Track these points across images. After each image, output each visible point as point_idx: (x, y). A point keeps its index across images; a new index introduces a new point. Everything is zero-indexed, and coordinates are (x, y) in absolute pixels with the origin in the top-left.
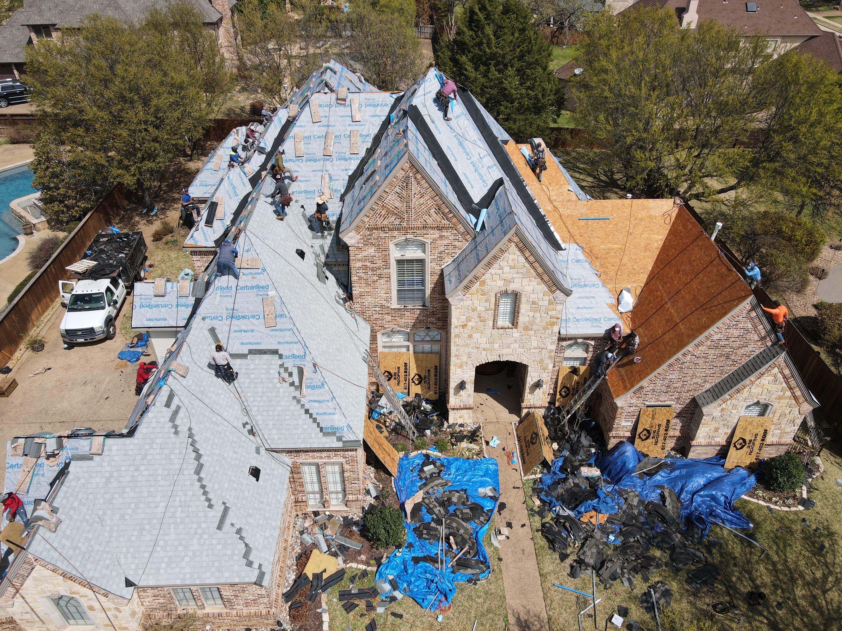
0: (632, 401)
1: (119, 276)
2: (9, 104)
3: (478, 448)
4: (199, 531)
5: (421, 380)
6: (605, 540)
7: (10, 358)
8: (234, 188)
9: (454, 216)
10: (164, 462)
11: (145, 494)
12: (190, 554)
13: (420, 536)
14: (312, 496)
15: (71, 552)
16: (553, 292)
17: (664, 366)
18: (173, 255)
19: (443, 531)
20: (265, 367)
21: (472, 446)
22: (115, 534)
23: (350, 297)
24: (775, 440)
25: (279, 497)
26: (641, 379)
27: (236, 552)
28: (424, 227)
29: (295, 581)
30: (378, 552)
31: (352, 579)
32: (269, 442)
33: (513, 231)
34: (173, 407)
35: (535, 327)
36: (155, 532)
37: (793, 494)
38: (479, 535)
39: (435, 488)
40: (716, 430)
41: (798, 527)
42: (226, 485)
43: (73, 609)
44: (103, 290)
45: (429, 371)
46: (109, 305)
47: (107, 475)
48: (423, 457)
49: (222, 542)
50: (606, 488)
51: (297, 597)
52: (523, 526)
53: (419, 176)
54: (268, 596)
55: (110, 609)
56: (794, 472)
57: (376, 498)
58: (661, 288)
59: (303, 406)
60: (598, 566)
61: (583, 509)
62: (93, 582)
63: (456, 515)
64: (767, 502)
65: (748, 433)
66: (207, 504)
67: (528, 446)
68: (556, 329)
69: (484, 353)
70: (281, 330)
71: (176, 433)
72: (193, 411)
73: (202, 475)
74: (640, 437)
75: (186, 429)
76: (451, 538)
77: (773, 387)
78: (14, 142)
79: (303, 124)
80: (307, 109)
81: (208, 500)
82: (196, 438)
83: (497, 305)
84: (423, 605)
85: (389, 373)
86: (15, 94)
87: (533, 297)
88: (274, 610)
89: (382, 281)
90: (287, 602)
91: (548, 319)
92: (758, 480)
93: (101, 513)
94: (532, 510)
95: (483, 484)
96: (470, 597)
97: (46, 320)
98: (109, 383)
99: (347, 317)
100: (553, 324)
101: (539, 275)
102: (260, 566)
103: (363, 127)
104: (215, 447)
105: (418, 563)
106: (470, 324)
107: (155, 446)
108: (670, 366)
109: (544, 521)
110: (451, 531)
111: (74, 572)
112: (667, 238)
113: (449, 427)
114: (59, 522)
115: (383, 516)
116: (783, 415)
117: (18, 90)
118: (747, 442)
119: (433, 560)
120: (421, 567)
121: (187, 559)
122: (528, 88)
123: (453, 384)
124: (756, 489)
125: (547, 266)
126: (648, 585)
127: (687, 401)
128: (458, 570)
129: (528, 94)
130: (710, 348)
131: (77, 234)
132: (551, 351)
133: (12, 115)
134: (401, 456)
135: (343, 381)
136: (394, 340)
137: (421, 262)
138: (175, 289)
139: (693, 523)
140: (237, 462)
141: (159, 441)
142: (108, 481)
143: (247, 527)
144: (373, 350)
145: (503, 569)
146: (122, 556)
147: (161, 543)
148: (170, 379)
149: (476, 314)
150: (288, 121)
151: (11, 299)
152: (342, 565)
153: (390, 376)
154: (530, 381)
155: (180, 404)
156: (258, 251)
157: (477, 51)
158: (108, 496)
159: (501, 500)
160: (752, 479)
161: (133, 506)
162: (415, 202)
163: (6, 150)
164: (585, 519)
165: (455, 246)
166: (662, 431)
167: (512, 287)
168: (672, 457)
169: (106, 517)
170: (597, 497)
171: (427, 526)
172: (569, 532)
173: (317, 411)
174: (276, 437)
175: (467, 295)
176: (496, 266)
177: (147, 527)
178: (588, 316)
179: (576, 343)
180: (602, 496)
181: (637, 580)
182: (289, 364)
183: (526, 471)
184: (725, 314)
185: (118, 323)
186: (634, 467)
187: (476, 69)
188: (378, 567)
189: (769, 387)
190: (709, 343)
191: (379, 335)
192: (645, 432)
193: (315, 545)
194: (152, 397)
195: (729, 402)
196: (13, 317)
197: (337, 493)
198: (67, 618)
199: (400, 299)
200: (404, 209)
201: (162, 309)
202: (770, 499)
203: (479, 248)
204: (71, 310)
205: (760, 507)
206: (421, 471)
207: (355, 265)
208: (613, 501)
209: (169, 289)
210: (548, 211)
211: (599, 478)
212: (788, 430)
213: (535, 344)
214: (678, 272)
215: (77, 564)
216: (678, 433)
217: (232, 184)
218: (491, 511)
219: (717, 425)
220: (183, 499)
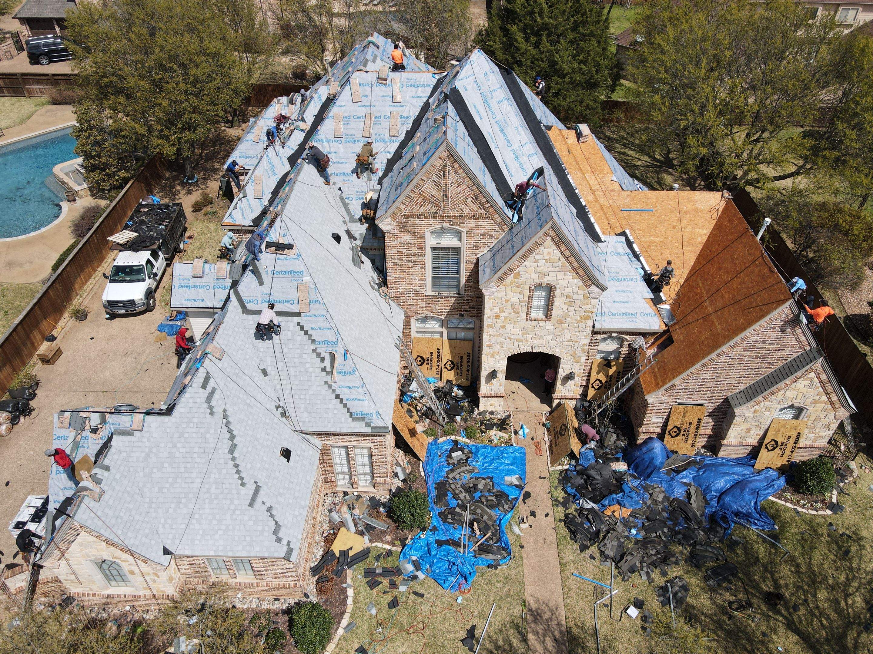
0: (663, 398)
1: (159, 248)
2: (51, 62)
3: (507, 436)
4: (232, 507)
5: (454, 365)
6: (626, 533)
7: (54, 327)
8: (273, 166)
9: (491, 206)
10: (200, 440)
11: (182, 470)
12: (223, 528)
13: (445, 520)
14: (341, 476)
15: (113, 521)
16: (588, 286)
17: (698, 366)
18: (212, 227)
19: (467, 516)
20: (298, 351)
21: (501, 434)
22: (153, 506)
23: (384, 282)
24: (809, 443)
25: (308, 478)
26: (674, 377)
27: (267, 529)
28: (461, 216)
29: (323, 557)
30: (403, 533)
31: (378, 558)
32: (301, 424)
33: (549, 225)
34: (209, 389)
35: (569, 320)
36: (191, 506)
37: (822, 498)
38: (502, 522)
39: (462, 474)
40: (748, 430)
41: (823, 531)
42: (258, 465)
43: (114, 572)
44: (144, 263)
45: (462, 357)
46: (149, 278)
47: (147, 450)
48: (452, 443)
49: (254, 518)
50: (632, 483)
51: (324, 572)
52: (547, 515)
53: (456, 166)
54: (296, 570)
55: (149, 574)
56: (825, 476)
57: (404, 481)
58: (701, 285)
59: (334, 391)
60: (618, 558)
61: (606, 503)
62: (134, 549)
63: (481, 502)
64: (795, 504)
65: (780, 435)
66: (240, 482)
67: (556, 437)
68: (590, 323)
69: (516, 343)
70: (314, 316)
71: (212, 413)
72: (228, 393)
73: (236, 454)
74: (670, 434)
75: (221, 410)
76: (475, 523)
77: (809, 392)
78: (55, 102)
79: (343, 104)
80: (347, 88)
81: (241, 478)
82: (230, 419)
83: (531, 297)
84: (444, 586)
85: (422, 358)
86: (56, 51)
87: (568, 290)
88: (301, 583)
89: (417, 268)
90: (314, 576)
91: (582, 313)
92: (788, 482)
93: (141, 485)
94: (556, 500)
95: (509, 473)
96: (490, 582)
97: (88, 290)
98: (148, 355)
99: (382, 301)
100: (587, 318)
101: (575, 270)
102: (289, 542)
103: (403, 108)
104: (248, 428)
105: (441, 545)
106: (503, 315)
107: (192, 425)
108: (704, 365)
109: (567, 511)
110: (476, 517)
111: (116, 540)
112: (711, 233)
113: (480, 414)
114: (103, 492)
115: (409, 499)
116: (818, 419)
117: (59, 47)
118: (780, 444)
119: (456, 544)
120: (444, 550)
121: (220, 532)
122: (581, 62)
123: (484, 373)
124: (784, 491)
125: (582, 261)
126: (666, 579)
127: (720, 401)
128: (480, 554)
129: (581, 69)
130: (745, 349)
131: (118, 203)
132: (584, 345)
133: (54, 75)
134: (431, 441)
135: (375, 368)
136: (427, 326)
137: (457, 250)
138: (213, 271)
139: (716, 522)
140: (269, 443)
141: (195, 420)
142: (148, 456)
143: (277, 506)
144: (407, 334)
145: (524, 556)
146: (160, 526)
147: (197, 516)
148: (207, 361)
149: (509, 305)
150: (328, 98)
151: (55, 268)
152: (368, 544)
153: (422, 361)
154: (562, 373)
155: (216, 387)
156: (294, 237)
157: (528, 20)
158: (147, 470)
159: (526, 489)
160: (782, 481)
161: (170, 480)
162: (452, 191)
163: (47, 111)
164: (608, 512)
165: (491, 236)
166: (693, 429)
167: (547, 280)
168: (702, 455)
169: (146, 490)
170: (622, 491)
171: (452, 511)
172: (591, 524)
173: (347, 396)
174: (307, 420)
175: (501, 286)
176: (531, 258)
177: (184, 501)
178: (624, 311)
179: (610, 337)
180: (627, 490)
181: (656, 575)
182: (321, 349)
183: (553, 462)
184: (763, 316)
185: (157, 295)
186: (662, 463)
187: (527, 40)
188: (403, 548)
189: (805, 391)
190: (745, 344)
191: (413, 321)
192: (675, 429)
193: (343, 524)
194: (189, 377)
195: (763, 404)
196: (58, 286)
197: (365, 475)
198: (109, 580)
199: (434, 286)
200: (441, 197)
201: (200, 290)
202: (798, 502)
203: (514, 240)
204: (112, 281)
205: (787, 510)
206: (449, 456)
207: (390, 251)
208: (638, 496)
209: (207, 271)
210: (589, 202)
211: (626, 473)
212: (823, 434)
213: (568, 336)
214: (720, 269)
215: (119, 532)
216: (709, 432)
217: (271, 163)
218: (516, 499)
219: (749, 426)
220: (217, 476)
